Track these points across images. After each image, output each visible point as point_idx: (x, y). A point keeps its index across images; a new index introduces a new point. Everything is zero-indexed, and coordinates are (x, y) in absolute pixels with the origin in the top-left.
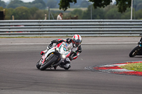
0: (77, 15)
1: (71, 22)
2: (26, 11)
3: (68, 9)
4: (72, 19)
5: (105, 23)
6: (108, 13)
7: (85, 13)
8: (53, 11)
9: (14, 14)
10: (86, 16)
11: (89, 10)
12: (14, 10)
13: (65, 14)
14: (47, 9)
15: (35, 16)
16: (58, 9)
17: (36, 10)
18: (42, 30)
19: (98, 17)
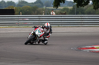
0: (65, 12)
1: (61, 16)
3: (59, 8)
4: (62, 14)
5: (85, 18)
6: (87, 10)
7: (71, 10)
8: (49, 9)
9: (21, 11)
10: (72, 12)
11: (74, 8)
12: (21, 8)
13: (57, 11)
15: (36, 12)
16: (53, 8)
19: (80, 13)
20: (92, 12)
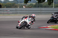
0: (31, 6)
2: (10, 5)
3: (27, 4)
4: (29, 8)
6: (44, 5)
7: (34, 5)
8: (21, 5)
9: (5, 6)
10: (35, 6)
11: (36, 4)
12: (6, 4)
13: (26, 6)
14: (19, 4)
15: (14, 7)
17: (15, 4)
18: (17, 12)
19: (40, 7)
20: (47, 6)
